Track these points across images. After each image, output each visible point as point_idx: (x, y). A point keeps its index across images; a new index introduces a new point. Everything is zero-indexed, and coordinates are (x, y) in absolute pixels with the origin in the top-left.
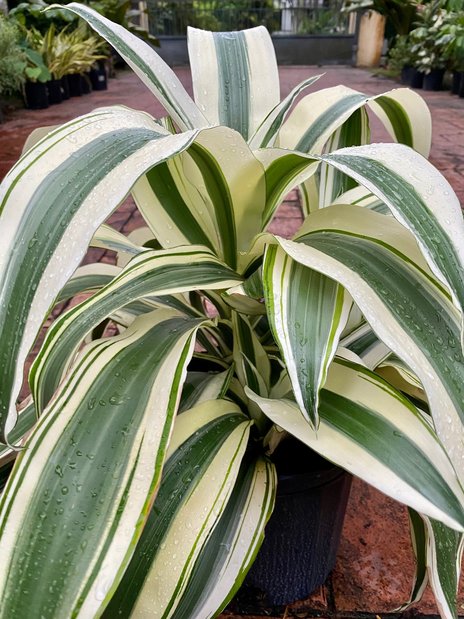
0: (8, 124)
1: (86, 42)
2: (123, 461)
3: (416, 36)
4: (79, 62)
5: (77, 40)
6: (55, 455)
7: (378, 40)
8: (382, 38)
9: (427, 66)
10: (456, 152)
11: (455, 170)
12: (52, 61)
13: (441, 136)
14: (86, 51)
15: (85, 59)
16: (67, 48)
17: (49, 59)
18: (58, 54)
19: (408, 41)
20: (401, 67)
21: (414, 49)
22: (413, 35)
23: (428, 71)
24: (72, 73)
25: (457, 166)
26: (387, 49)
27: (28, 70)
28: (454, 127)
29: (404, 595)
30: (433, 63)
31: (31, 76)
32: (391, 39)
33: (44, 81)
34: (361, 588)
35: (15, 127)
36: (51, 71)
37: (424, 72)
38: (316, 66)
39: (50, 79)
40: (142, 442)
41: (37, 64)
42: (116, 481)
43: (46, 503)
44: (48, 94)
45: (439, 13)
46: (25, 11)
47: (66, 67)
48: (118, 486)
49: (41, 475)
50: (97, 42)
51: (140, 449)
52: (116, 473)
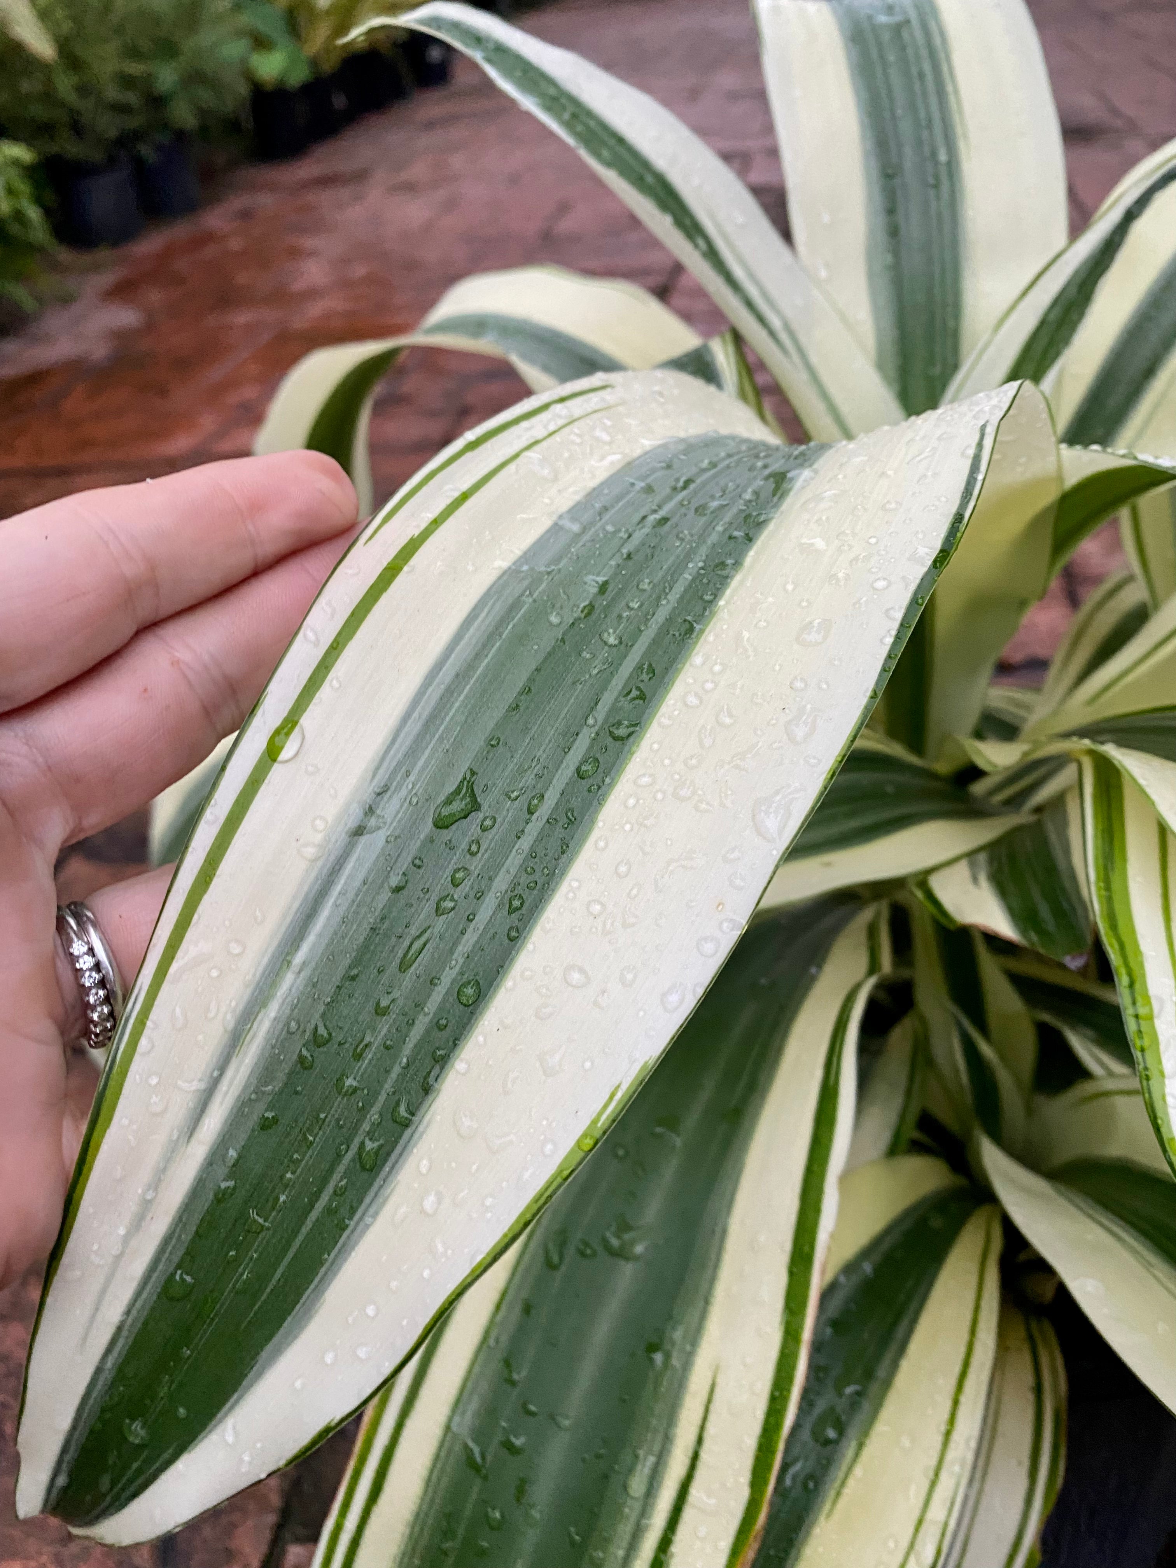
2: (657, 1448)
6: (464, 1413)
12: (310, 23)
17: (302, 19)
18: (325, 3)
31: (262, 75)
40: (709, 1401)
42: (637, 1506)
43: (445, 1554)
48: (644, 1521)
49: (431, 1472)
51: (705, 1419)
52: (637, 1485)
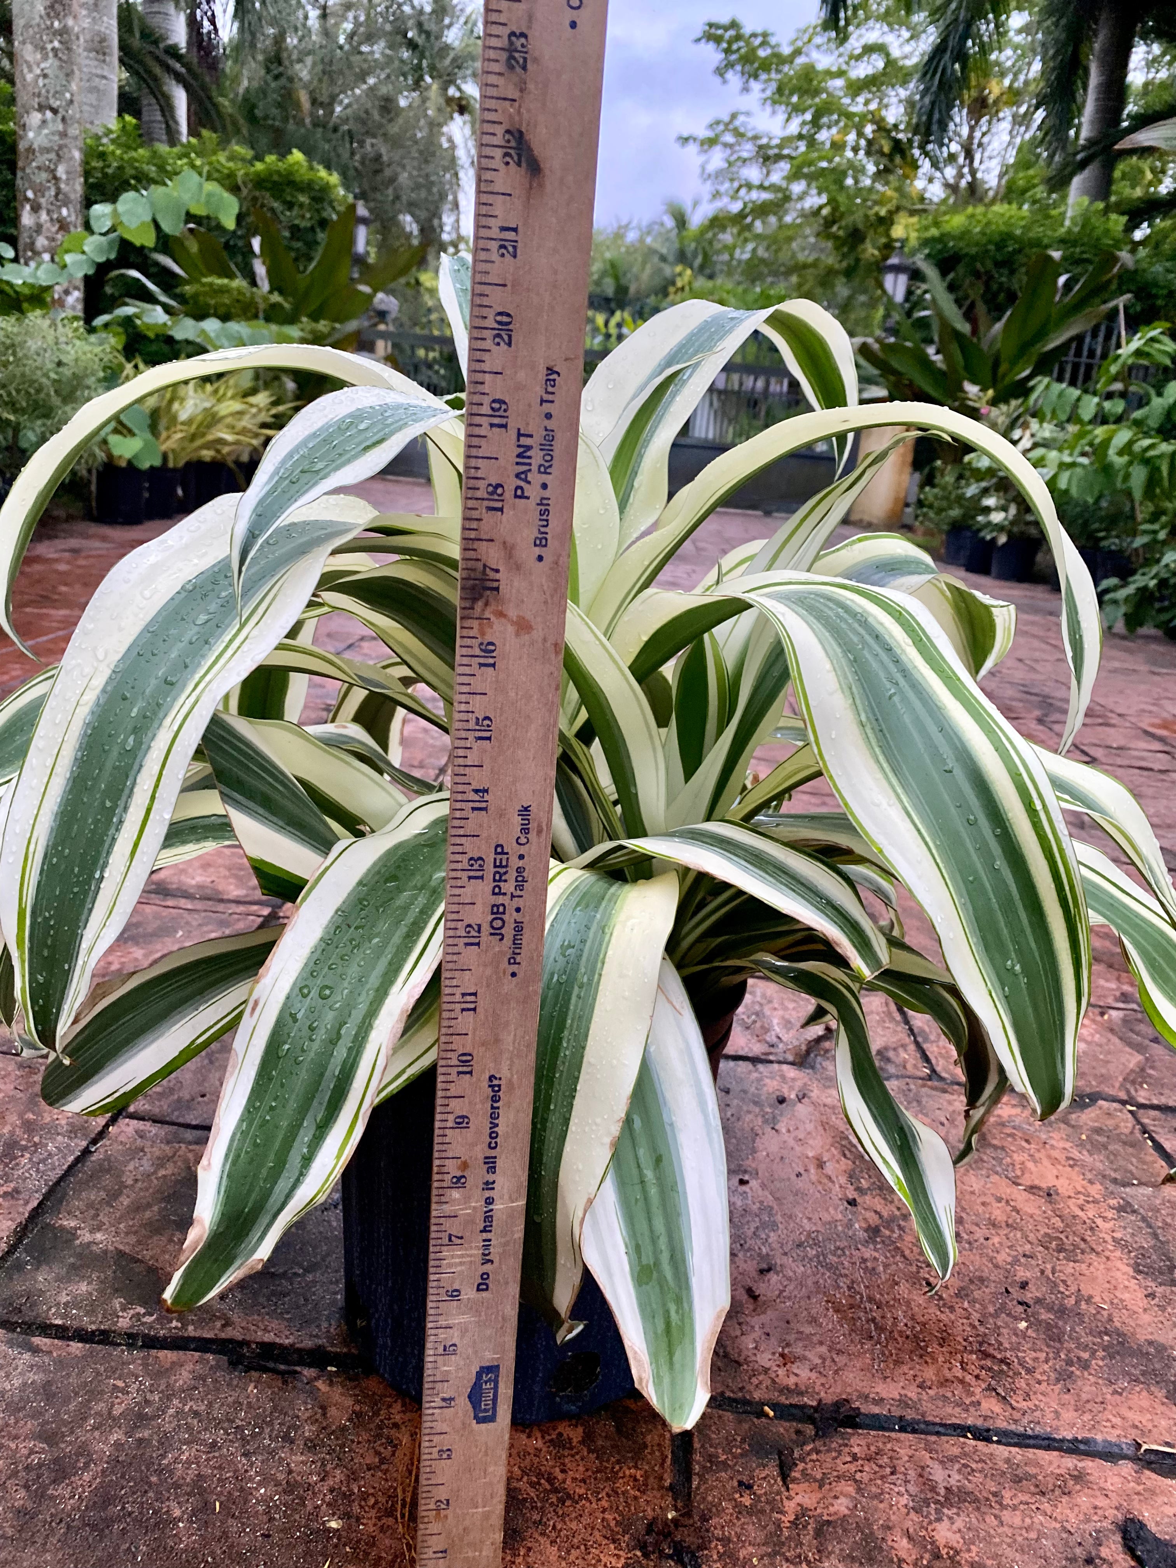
0: (47, 543)
1: (252, 400)
3: (975, 465)
4: (229, 437)
5: (230, 393)
7: (901, 472)
8: (908, 469)
9: (1000, 528)
10: (1047, 690)
11: (1040, 721)
12: (168, 428)
13: (1020, 660)
14: (247, 417)
15: (244, 431)
16: (208, 405)
17: (163, 423)
18: (183, 416)
19: (960, 477)
20: (945, 527)
21: (972, 490)
22: (969, 463)
23: (1003, 539)
24: (208, 459)
25: (1046, 715)
26: (916, 489)
27: (114, 439)
28: (1048, 647)
29: (823, 1380)
30: (1012, 523)
31: (116, 452)
32: (926, 470)
33: (145, 465)
34: (737, 1362)
35: (65, 551)
36: (164, 447)
37: (994, 540)
38: (759, 513)
39: (157, 462)
41: (136, 431)
44: (146, 495)
45: (1025, 426)
46: (128, 322)
47: (199, 442)
50: (275, 404)
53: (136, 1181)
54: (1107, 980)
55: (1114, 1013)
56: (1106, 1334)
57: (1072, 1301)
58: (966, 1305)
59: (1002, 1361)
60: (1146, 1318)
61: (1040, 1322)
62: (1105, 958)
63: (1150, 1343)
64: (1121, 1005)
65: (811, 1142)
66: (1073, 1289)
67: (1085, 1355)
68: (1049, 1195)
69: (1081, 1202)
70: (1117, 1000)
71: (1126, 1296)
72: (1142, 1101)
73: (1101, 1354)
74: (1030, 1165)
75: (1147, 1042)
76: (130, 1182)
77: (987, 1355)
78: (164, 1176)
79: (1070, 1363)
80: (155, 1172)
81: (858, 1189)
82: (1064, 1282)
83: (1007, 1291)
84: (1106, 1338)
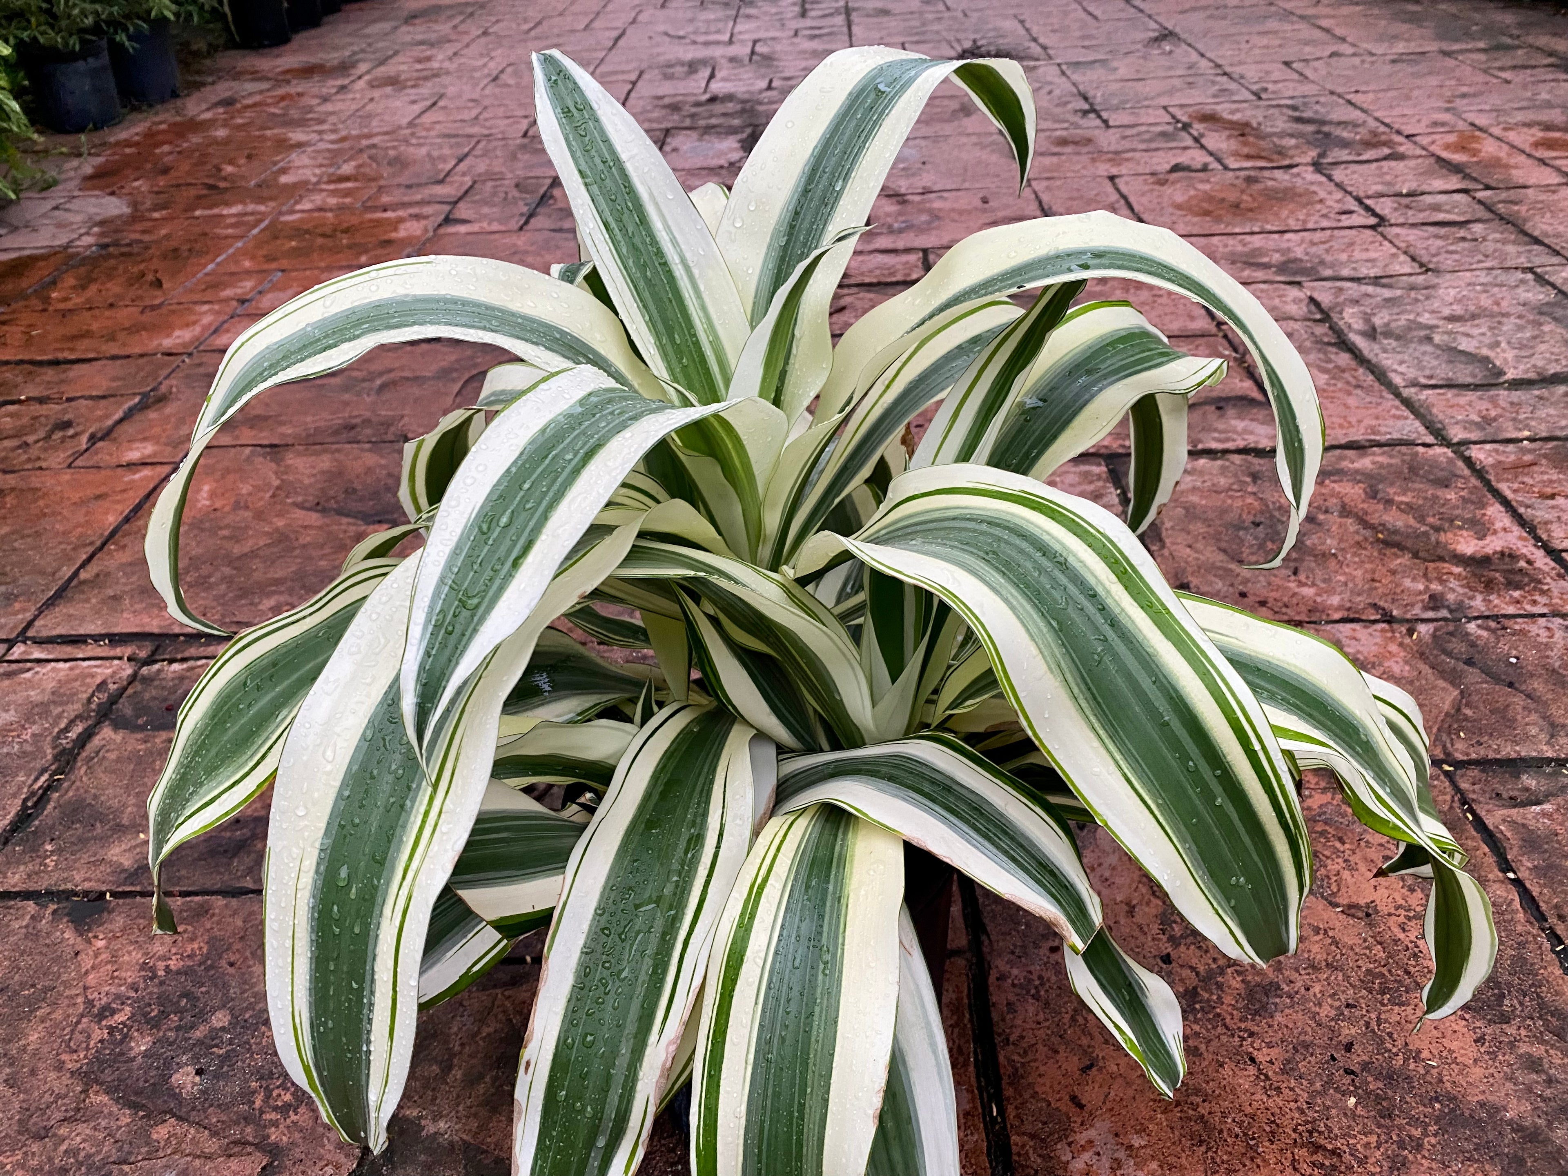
53: (462, 1045)
54: (1414, 579)
55: (1423, 628)
56: (1437, 1099)
57: (1399, 1061)
58: (1293, 1083)
59: (1333, 1152)
60: (1477, 1072)
61: (1368, 1093)
62: (1409, 544)
63: (1482, 1105)
64: (1430, 614)
65: (1118, 880)
66: (1400, 1043)
67: (1417, 1133)
68: (1368, 915)
69: (1402, 919)
70: (1426, 608)
71: (1454, 1045)
72: (1460, 757)
73: (1433, 1128)
74: (1346, 874)
75: (1461, 666)
76: (457, 1048)
77: (1317, 1148)
78: (489, 1035)
79: (1402, 1145)
80: (479, 1032)
81: (1172, 939)
82: (1390, 1035)
83: (1333, 1058)
84: (1437, 1106)
